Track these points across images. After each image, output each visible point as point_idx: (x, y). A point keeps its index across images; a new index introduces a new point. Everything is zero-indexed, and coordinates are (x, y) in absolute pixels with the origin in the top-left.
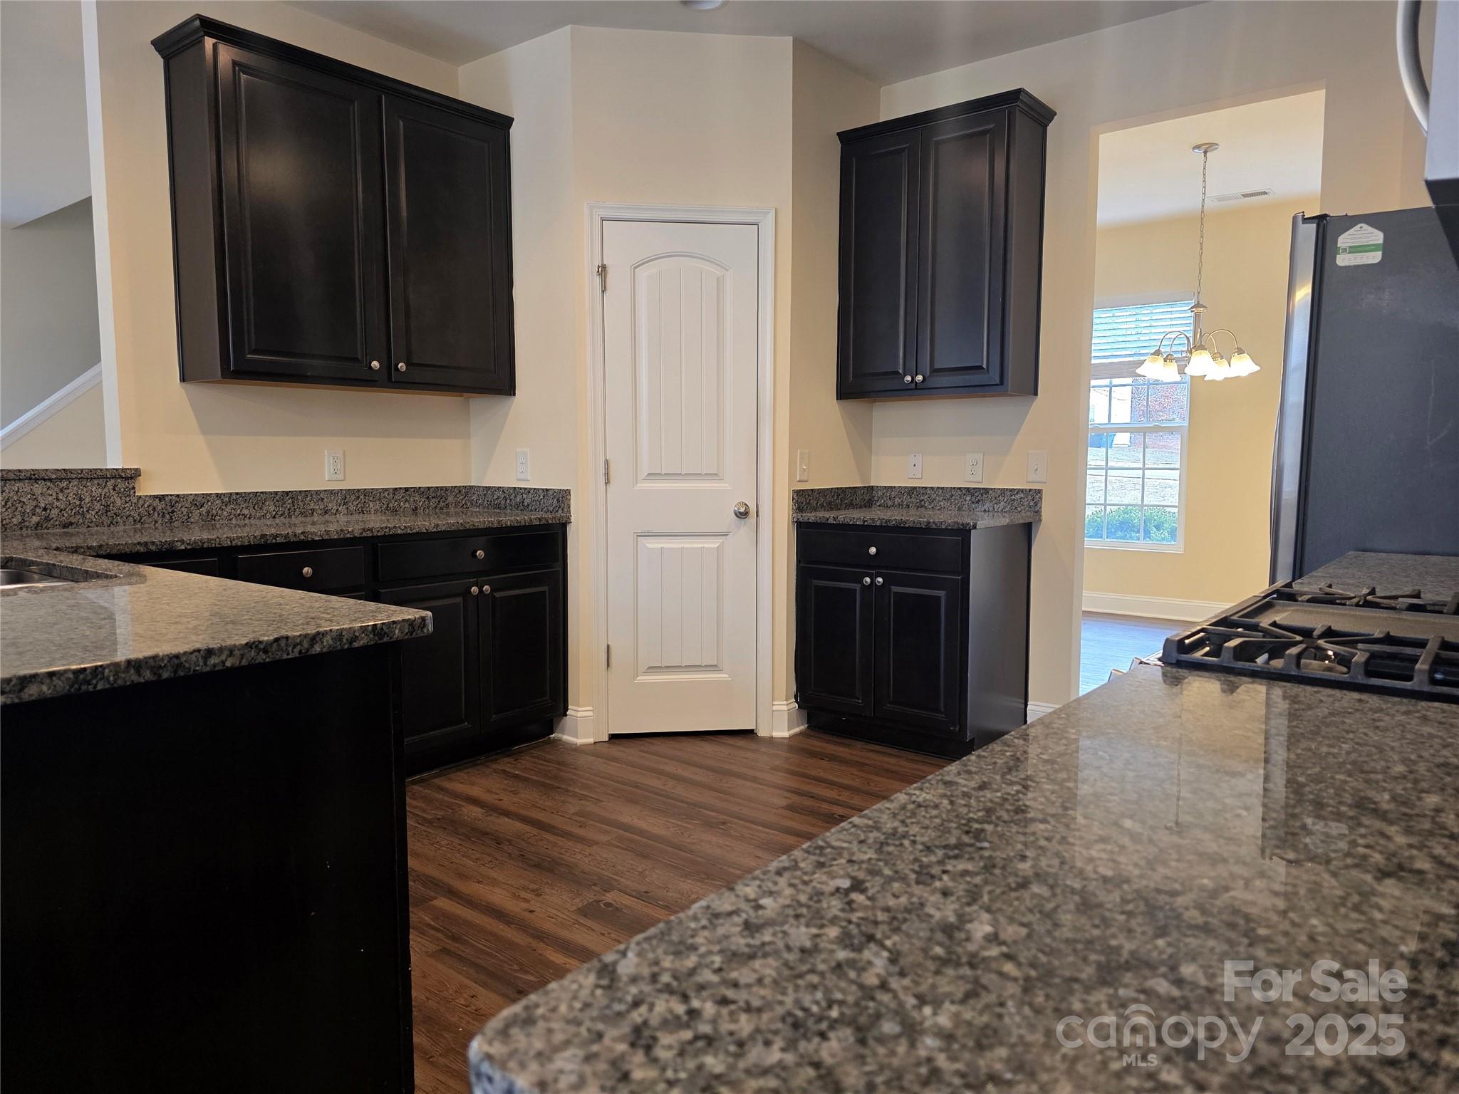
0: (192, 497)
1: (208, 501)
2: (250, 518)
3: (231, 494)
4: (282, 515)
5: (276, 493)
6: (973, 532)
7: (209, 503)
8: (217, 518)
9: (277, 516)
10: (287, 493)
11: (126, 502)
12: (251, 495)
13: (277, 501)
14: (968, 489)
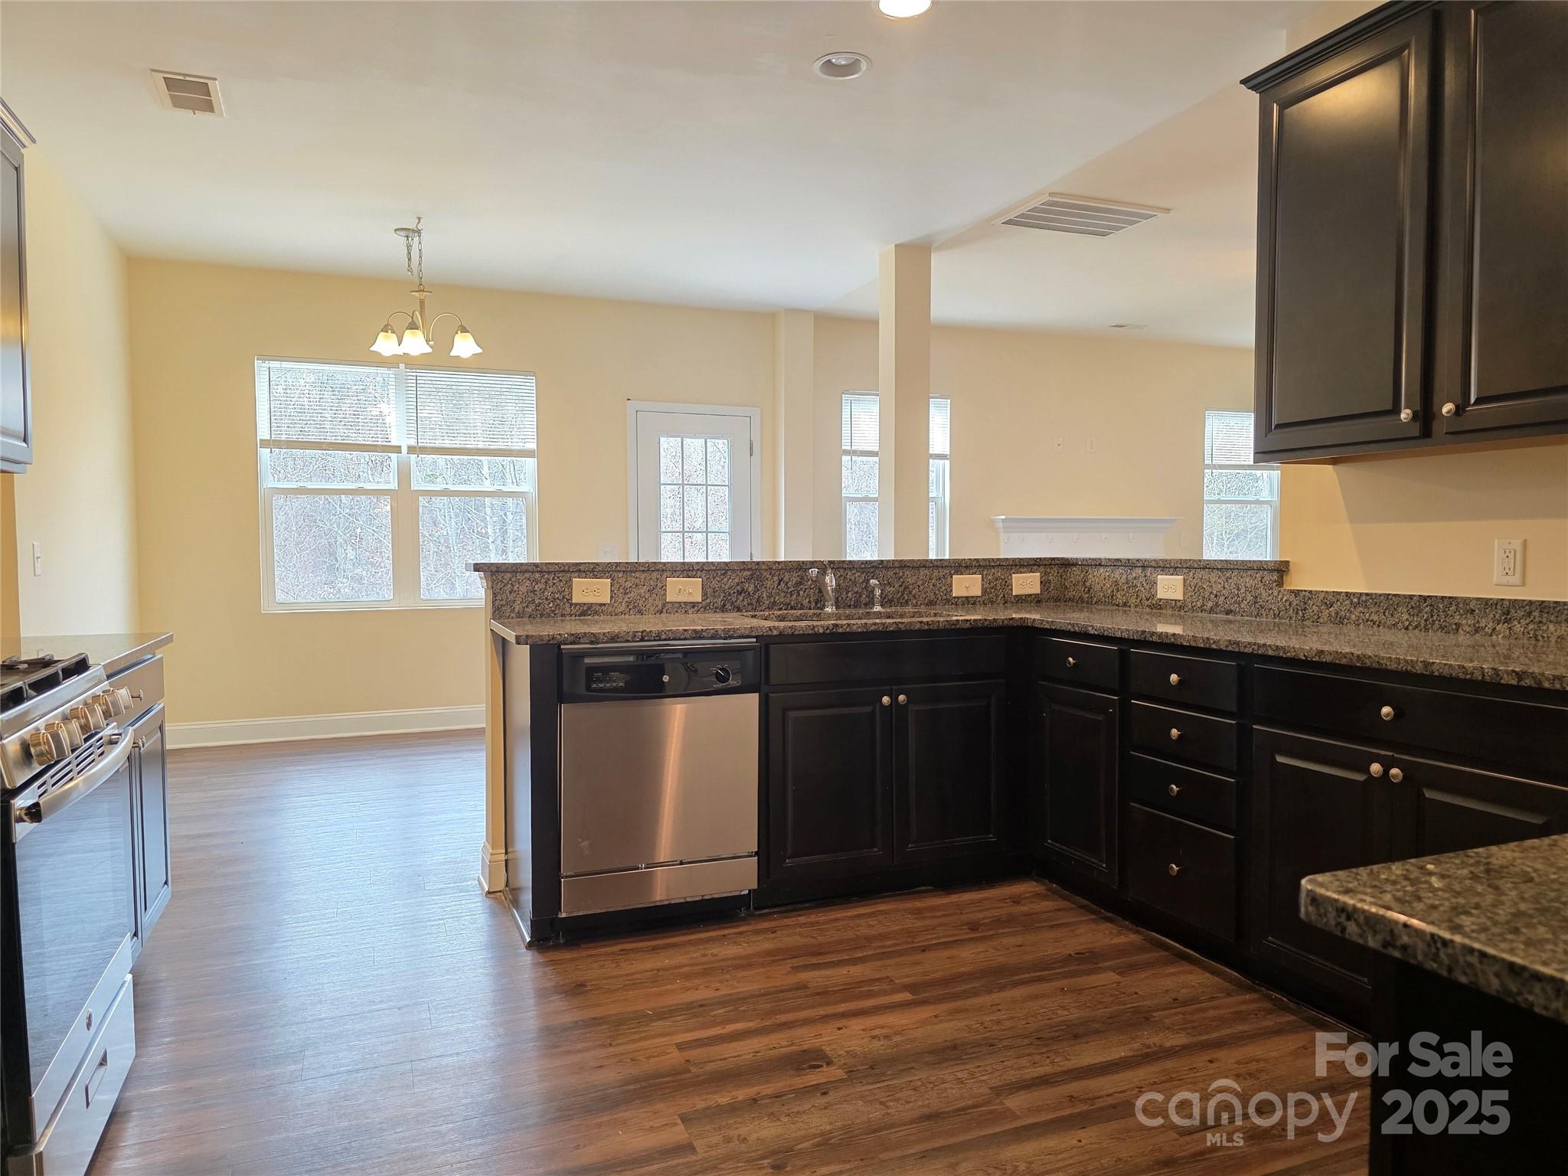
0: (1322, 595)
1: (1338, 601)
2: (1379, 626)
3: (1361, 594)
4: (1416, 627)
5: (1411, 597)
7: (1339, 603)
8: (1346, 621)
9: (1411, 628)
10: (1425, 598)
11: (1269, 595)
12: (1382, 597)
13: (1412, 608)
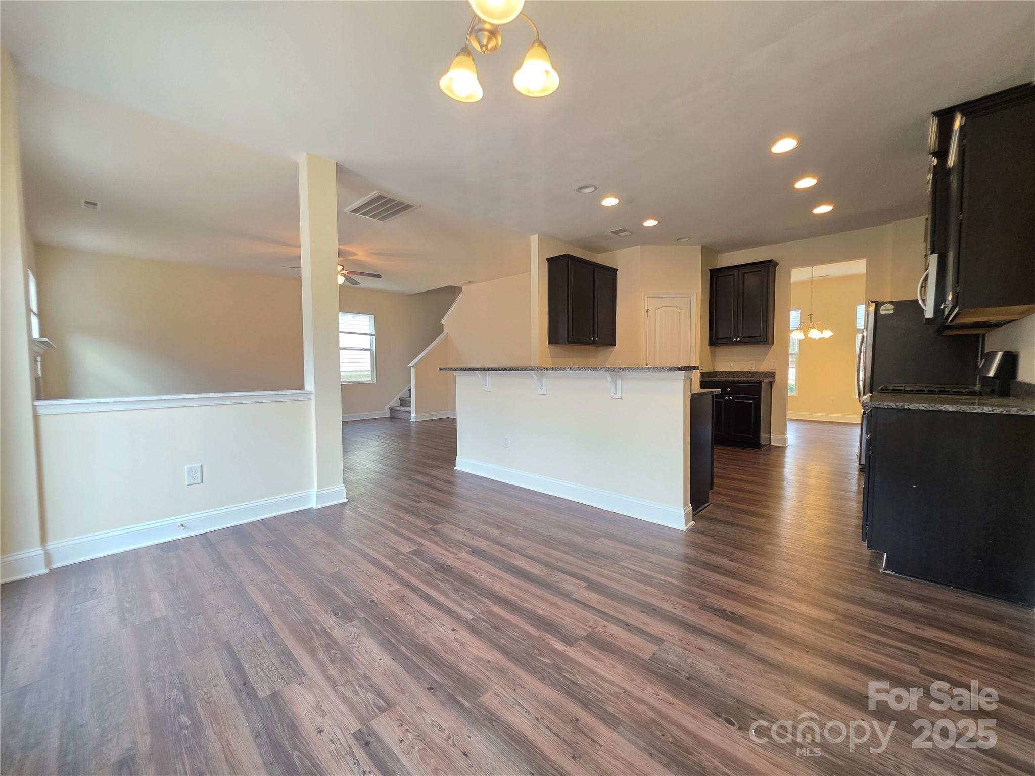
6: (762, 383)
14: (750, 372)
